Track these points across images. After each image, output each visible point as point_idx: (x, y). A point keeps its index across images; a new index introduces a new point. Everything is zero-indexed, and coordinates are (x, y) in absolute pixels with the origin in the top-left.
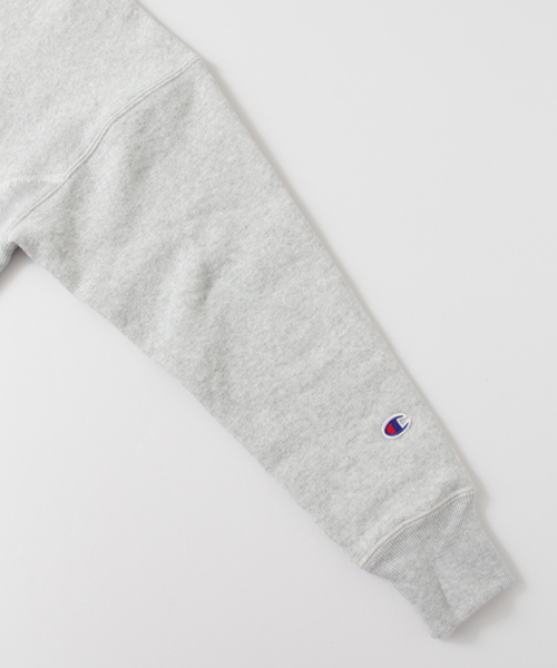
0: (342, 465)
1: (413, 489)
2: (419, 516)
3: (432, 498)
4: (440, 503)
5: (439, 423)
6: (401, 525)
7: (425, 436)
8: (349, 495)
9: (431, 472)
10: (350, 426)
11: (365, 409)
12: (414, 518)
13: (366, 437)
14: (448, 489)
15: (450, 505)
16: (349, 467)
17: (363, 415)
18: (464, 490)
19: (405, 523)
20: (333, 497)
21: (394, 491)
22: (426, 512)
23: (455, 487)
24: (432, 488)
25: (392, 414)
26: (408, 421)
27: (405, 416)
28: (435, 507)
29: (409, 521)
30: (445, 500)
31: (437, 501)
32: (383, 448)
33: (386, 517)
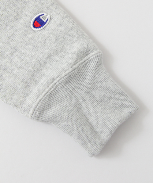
0: (7, 53)
1: (58, 59)
2: (64, 75)
3: (71, 61)
4: (77, 65)
5: (69, 15)
6: (53, 84)
7: (61, 24)
8: (15, 72)
9: (69, 46)
10: (8, 28)
11: (18, 14)
12: (60, 77)
13: (21, 32)
14: (82, 54)
15: (85, 64)
16: (12, 54)
17: (17, 19)
18: (93, 53)
19: (55, 82)
20: (4, 75)
21: (45, 63)
22: (68, 71)
23: (86, 53)
24: (70, 56)
25: (36, 14)
26: (48, 17)
27: (45, 14)
28: (74, 67)
29: (58, 79)
30: (81, 62)
31: (75, 63)
32: (34, 37)
33: (42, 81)
